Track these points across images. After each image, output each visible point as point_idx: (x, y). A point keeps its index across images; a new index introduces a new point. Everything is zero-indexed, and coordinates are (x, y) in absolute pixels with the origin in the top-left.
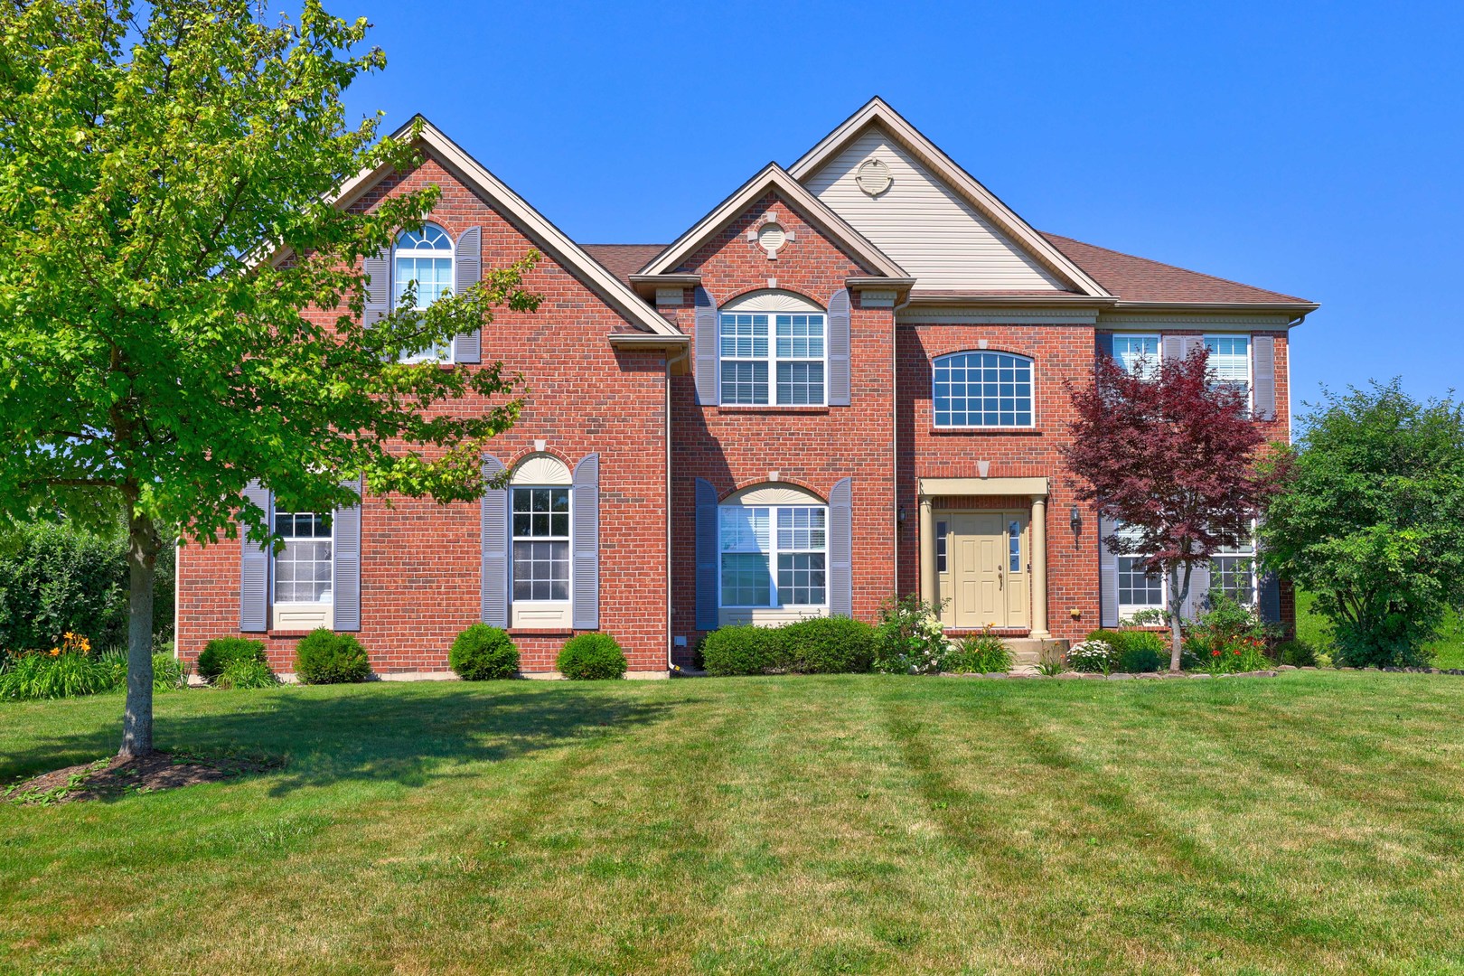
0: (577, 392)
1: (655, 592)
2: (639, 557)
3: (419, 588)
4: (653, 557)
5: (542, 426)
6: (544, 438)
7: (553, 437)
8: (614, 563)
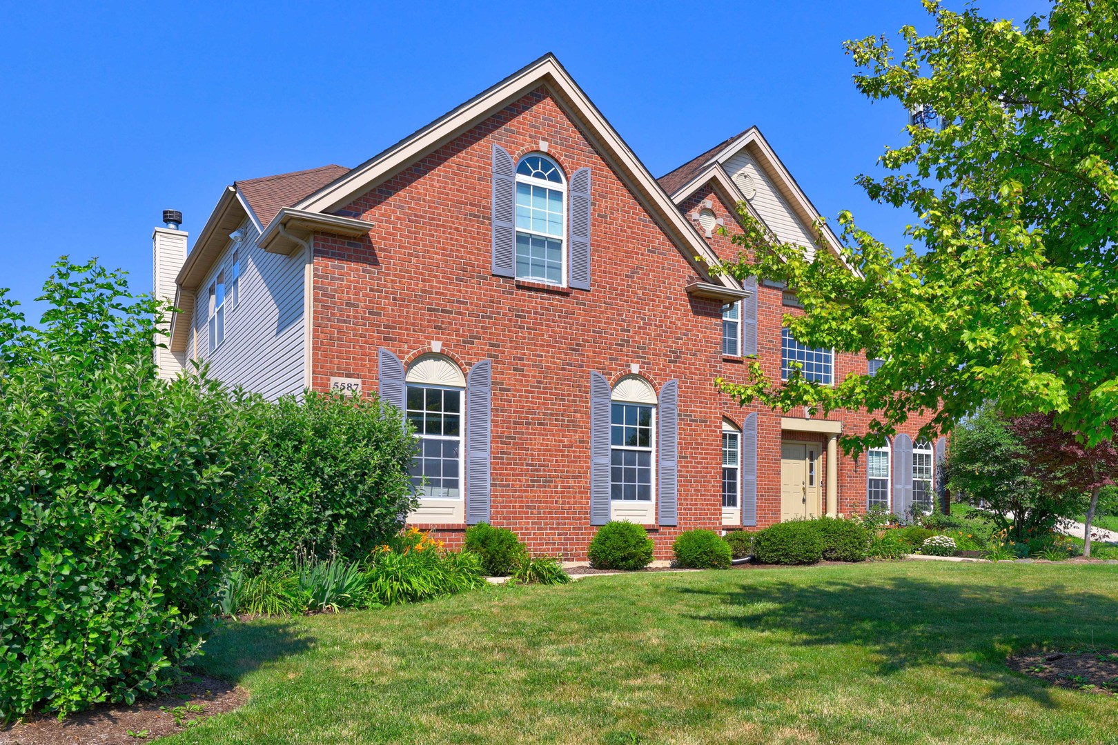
0: (661, 326)
1: (714, 496)
2: (704, 467)
3: (539, 487)
4: (713, 468)
5: (636, 352)
6: (638, 362)
7: (643, 363)
8: (687, 472)
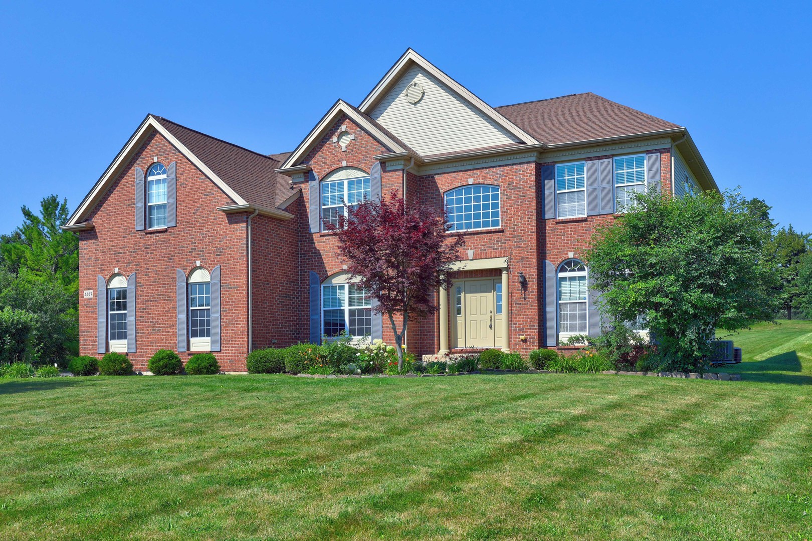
0: (212, 236)
1: (243, 332)
2: (236, 316)
3: (156, 333)
4: (242, 315)
5: (199, 254)
6: (200, 259)
7: (203, 259)
8: (227, 319)
